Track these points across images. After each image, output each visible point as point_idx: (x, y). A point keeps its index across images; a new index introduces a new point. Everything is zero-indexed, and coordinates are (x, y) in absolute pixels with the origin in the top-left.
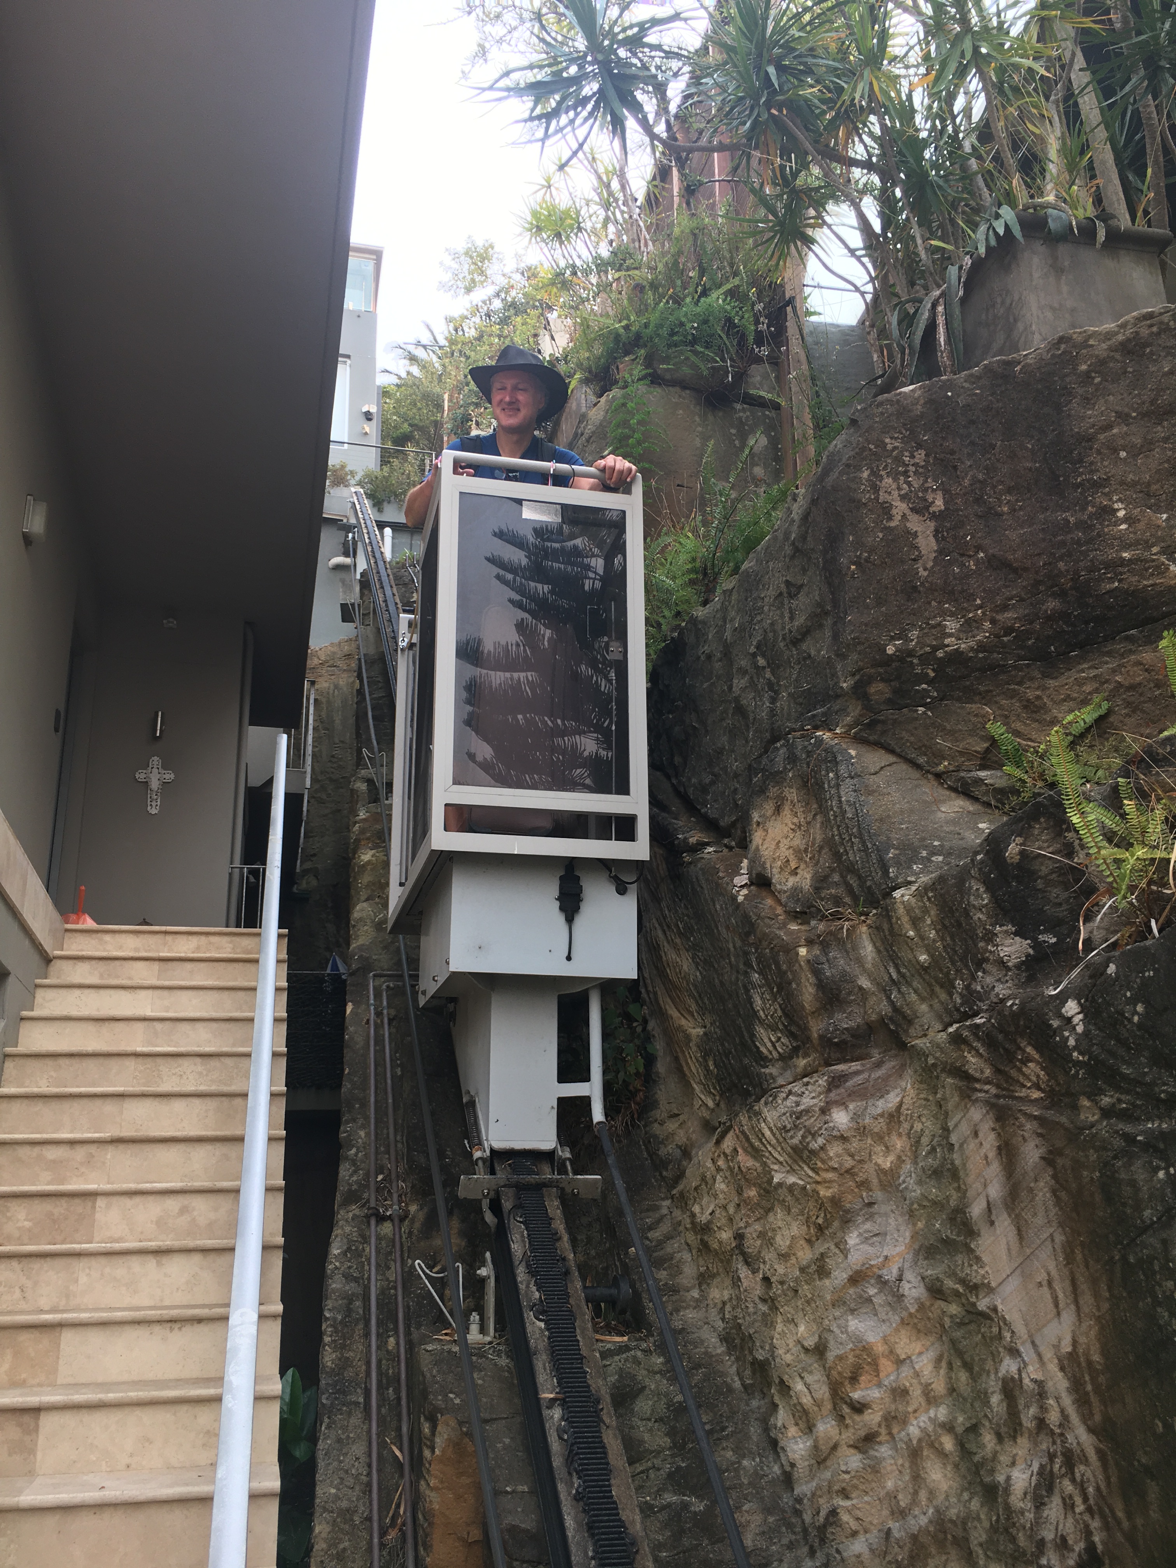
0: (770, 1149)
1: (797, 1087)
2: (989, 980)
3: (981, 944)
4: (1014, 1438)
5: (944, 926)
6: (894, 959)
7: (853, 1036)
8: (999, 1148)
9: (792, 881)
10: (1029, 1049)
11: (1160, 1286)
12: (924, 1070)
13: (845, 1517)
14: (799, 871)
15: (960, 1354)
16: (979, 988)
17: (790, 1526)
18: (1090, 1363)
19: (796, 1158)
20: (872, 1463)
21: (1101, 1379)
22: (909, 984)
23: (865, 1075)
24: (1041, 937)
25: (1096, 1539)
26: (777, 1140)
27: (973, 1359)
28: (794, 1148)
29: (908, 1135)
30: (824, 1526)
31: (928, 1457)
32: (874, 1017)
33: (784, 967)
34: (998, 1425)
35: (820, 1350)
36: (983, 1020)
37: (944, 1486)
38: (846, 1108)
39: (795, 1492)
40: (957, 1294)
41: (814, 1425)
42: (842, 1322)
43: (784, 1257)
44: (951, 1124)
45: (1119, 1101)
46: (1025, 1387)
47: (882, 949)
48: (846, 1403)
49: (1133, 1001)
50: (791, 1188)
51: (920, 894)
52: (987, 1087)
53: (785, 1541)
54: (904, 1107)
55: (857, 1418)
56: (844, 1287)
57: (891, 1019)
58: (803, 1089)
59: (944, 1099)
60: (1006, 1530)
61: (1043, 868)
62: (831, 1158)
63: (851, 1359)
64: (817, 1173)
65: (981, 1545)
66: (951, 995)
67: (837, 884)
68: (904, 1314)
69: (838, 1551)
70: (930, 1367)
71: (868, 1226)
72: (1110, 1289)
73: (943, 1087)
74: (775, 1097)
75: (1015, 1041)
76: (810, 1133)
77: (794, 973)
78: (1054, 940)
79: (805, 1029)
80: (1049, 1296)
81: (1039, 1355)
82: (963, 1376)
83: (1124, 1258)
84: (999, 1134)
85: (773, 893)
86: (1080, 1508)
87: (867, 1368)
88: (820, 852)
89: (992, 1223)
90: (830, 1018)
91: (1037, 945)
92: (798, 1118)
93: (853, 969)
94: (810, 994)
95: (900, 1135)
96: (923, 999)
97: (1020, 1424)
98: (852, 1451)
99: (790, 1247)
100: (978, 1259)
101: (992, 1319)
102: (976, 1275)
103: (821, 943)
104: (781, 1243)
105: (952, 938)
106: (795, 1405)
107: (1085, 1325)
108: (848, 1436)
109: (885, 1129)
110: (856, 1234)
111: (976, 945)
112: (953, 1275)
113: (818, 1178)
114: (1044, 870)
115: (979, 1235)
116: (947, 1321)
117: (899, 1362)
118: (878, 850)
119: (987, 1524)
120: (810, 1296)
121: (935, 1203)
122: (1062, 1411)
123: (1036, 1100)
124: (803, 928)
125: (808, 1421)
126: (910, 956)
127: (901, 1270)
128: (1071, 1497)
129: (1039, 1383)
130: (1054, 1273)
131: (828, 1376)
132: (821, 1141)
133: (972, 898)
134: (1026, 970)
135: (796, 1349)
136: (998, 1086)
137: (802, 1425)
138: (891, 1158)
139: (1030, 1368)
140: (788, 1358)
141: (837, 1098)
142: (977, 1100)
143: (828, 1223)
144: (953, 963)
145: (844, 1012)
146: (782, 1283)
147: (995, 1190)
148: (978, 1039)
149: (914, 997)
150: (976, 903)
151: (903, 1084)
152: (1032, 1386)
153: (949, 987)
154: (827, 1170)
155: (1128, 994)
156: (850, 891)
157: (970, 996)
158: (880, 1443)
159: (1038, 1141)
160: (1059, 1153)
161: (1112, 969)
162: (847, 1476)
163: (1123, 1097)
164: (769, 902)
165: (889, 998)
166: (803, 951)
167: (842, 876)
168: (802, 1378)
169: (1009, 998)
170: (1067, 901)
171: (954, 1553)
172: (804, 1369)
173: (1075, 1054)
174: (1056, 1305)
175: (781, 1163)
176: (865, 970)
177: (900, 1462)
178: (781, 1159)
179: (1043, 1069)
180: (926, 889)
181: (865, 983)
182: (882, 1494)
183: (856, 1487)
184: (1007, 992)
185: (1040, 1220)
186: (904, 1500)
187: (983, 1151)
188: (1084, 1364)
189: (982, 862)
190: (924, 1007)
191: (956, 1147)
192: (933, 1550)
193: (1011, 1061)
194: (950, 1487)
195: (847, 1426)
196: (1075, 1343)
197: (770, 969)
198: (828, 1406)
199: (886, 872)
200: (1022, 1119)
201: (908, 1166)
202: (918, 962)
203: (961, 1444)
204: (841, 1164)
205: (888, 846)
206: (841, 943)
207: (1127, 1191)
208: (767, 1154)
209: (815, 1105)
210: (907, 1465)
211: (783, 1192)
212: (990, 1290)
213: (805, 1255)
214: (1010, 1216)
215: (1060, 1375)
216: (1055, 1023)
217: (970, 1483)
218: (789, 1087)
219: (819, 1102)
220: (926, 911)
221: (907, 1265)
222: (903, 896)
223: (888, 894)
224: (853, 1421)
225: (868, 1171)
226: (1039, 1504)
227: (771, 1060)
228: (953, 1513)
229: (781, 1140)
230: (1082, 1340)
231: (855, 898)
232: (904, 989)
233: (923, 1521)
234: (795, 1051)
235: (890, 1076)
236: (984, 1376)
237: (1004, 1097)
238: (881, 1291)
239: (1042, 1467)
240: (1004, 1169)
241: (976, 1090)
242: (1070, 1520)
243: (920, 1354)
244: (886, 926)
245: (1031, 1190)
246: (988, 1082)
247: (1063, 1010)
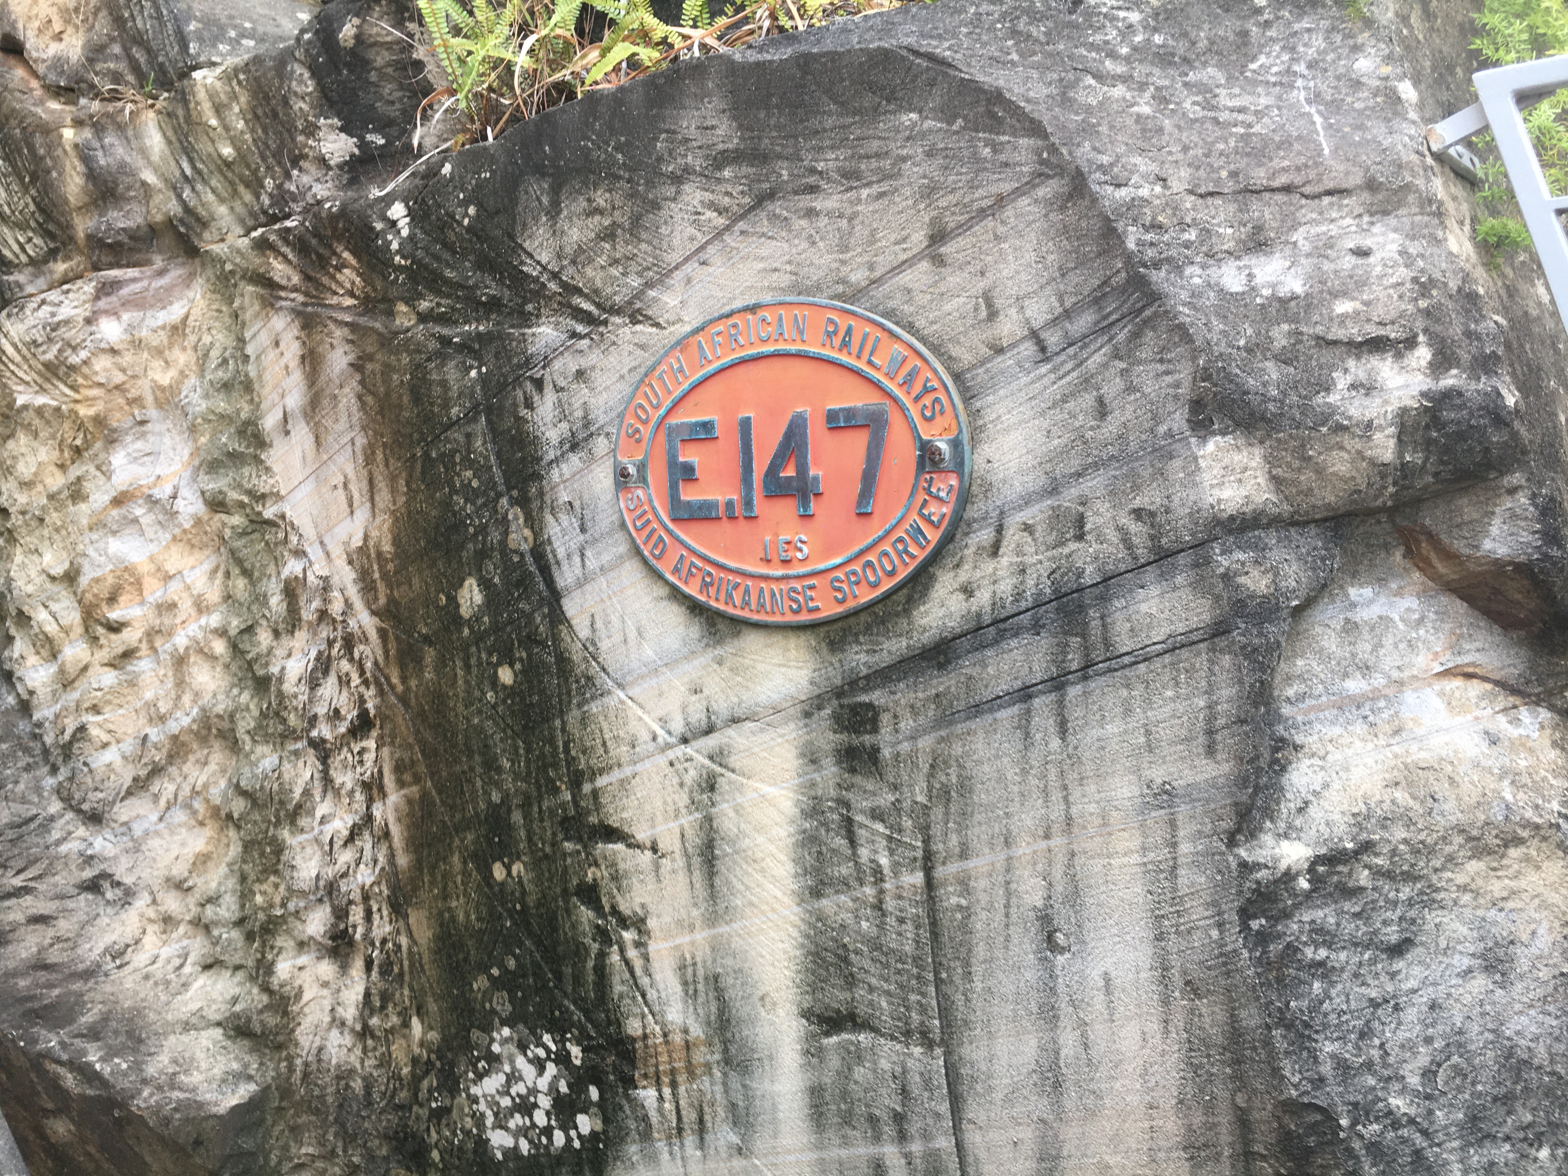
0: (12, 367)
1: (53, 296)
2: (305, 179)
3: (301, 138)
4: (292, 633)
5: (256, 116)
6: (189, 152)
7: (131, 238)
8: (303, 357)
9: (54, 49)
10: (346, 255)
11: (459, 475)
12: (218, 278)
13: (94, 731)
14: (64, 36)
15: (239, 562)
16: (293, 188)
17: (27, 750)
18: (379, 554)
19: (48, 375)
20: (129, 678)
21: (390, 566)
22: (205, 182)
23: (145, 283)
24: (369, 137)
25: (370, 705)
26: (24, 358)
27: (253, 566)
28: (47, 365)
29: (195, 348)
30: (71, 743)
31: (195, 663)
32: (159, 218)
33: (42, 152)
34: (276, 622)
35: (70, 577)
36: (295, 223)
37: (212, 686)
38: (119, 318)
39: (35, 718)
40: (241, 505)
41: (60, 652)
42: (101, 545)
43: (26, 485)
44: (248, 335)
45: (439, 305)
46: (309, 583)
47: (174, 139)
48: (101, 624)
49: (465, 203)
50: (40, 411)
51: (229, 77)
52: (293, 295)
53: (20, 764)
54: (191, 318)
55: (113, 637)
56: (105, 509)
57: (181, 220)
58: (62, 298)
59: (242, 308)
60: (277, 714)
61: (379, 59)
62: (96, 373)
63: (110, 580)
64: (77, 391)
65: (248, 732)
66: (257, 196)
67: (117, 57)
68: (177, 531)
69: (85, 764)
70: (204, 579)
71: (139, 445)
72: (408, 484)
73: (242, 295)
74: (22, 308)
75: (331, 246)
76: (70, 345)
77: (55, 159)
78: (382, 142)
79: (67, 227)
80: (343, 497)
81: (328, 554)
82: (240, 584)
83: (426, 454)
84: (304, 343)
85: (26, 63)
86: (356, 680)
87: (128, 588)
88: (95, 14)
89: (287, 433)
90: (100, 216)
91: (363, 145)
92: (53, 330)
93: (134, 160)
94: (76, 185)
95: (184, 349)
96: (222, 200)
97: (300, 620)
98: (106, 669)
99: (36, 474)
100: (268, 469)
101: (278, 526)
102: (264, 485)
103: (94, 125)
104: (24, 470)
105: (265, 130)
106: (36, 635)
107: (378, 520)
108: (103, 655)
109: (166, 341)
110: (123, 453)
111: (293, 140)
112: (238, 486)
113: (77, 397)
114: (379, 61)
115: (271, 446)
116: (228, 533)
117: (168, 578)
118: (176, 19)
119: (256, 713)
120: (59, 523)
121: (222, 416)
122: (346, 601)
123: (348, 307)
124: (68, 108)
125: (52, 648)
126: (211, 149)
127: (176, 489)
128: (347, 674)
129: (326, 579)
130: (351, 475)
131: (80, 602)
132: (83, 354)
133: (294, 83)
134: (348, 172)
135: (39, 580)
136: (306, 294)
137: (45, 653)
138: (172, 373)
139: (316, 567)
140: (30, 589)
141: (107, 307)
142: (281, 308)
143: (88, 444)
144: (264, 158)
145: (121, 210)
146: (23, 513)
147: (295, 399)
148: (287, 242)
149: (210, 197)
150: (298, 90)
151: (191, 294)
152: (317, 582)
153: (255, 185)
154: (90, 387)
155: (461, 196)
156: (135, 68)
157: (282, 197)
158: (139, 658)
159: (347, 348)
160: (370, 358)
161: (447, 169)
162: (99, 694)
163: (443, 301)
164: (20, 72)
165: (179, 197)
166: (68, 134)
167: (125, 49)
168: (46, 607)
169: (328, 199)
170: (401, 99)
171: (217, 745)
172: (49, 598)
173: (397, 258)
174: (351, 505)
175: (27, 383)
176: (150, 163)
177: (162, 672)
178: (28, 378)
179: (359, 275)
180: (236, 70)
181: (149, 177)
182: (139, 704)
183: (109, 702)
184: (326, 194)
185: (342, 425)
186: (163, 707)
187: (284, 360)
188: (373, 555)
189: (309, 42)
190: (222, 210)
191: (252, 359)
192: (195, 746)
193: (323, 268)
194: (219, 687)
195: (101, 647)
196: (366, 538)
197: (21, 154)
198: (79, 630)
199: (184, 47)
200: (332, 326)
201: (193, 380)
202: (220, 156)
203: (235, 647)
204: (108, 379)
205: (190, 17)
206: (121, 128)
207: (437, 390)
208: (8, 374)
209: (77, 315)
210: (170, 673)
211: (28, 416)
212: (278, 497)
213: (56, 481)
214: (308, 424)
215: (348, 568)
216: (379, 226)
217: (240, 680)
218: (43, 296)
219: (84, 312)
220: (234, 97)
221: (183, 483)
222: (205, 78)
223: (185, 74)
224: (109, 641)
225: (143, 388)
226: (314, 684)
227: (17, 266)
228: (220, 709)
229: (29, 356)
230: (374, 533)
231: (141, 77)
232: (199, 187)
233: (186, 721)
234: (52, 254)
235: (174, 286)
236: (265, 580)
237: (313, 305)
238: (150, 510)
239: (320, 653)
240: (307, 378)
241: (281, 298)
242: (345, 694)
243: (193, 568)
244: (180, 112)
245: (335, 397)
246: (295, 289)
247: (389, 213)
